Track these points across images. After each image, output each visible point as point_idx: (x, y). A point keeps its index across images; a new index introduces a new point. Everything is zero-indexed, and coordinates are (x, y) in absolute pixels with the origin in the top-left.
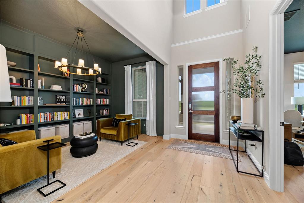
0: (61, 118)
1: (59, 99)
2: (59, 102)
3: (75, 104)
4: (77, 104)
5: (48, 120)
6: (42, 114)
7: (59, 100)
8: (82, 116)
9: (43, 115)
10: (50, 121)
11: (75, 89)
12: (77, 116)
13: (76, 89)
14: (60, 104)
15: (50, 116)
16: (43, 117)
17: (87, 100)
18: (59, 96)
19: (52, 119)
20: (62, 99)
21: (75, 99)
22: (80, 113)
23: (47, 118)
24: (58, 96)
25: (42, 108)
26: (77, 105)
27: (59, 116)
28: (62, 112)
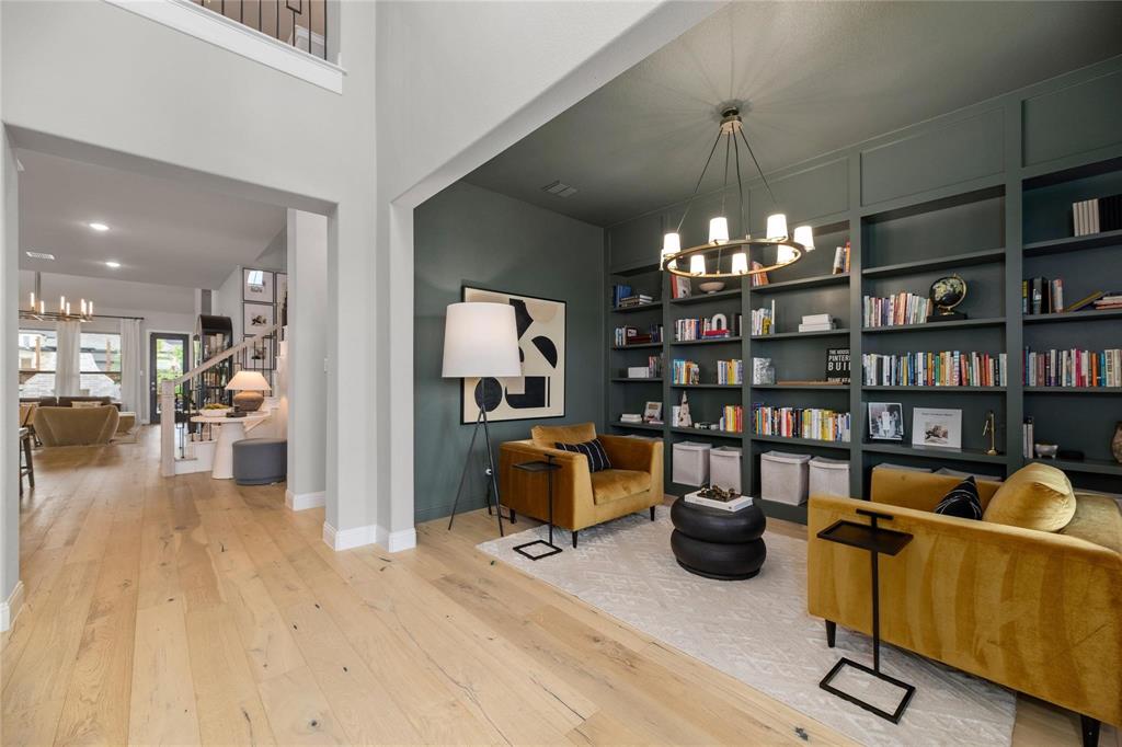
0: (823, 433)
1: (835, 363)
2: (834, 374)
3: (886, 383)
4: (897, 383)
5: (784, 434)
6: (768, 410)
7: (834, 366)
8: (953, 442)
9: (770, 415)
10: (788, 437)
11: (892, 314)
12: (919, 439)
13: (896, 313)
14: (838, 380)
15: (788, 422)
16: (770, 422)
17: (969, 359)
18: (839, 352)
19: (793, 431)
20: (847, 362)
21: (886, 359)
22: (937, 428)
23: (780, 423)
24: (833, 352)
25: (766, 394)
26: (897, 388)
27: (816, 425)
28: (826, 409)
